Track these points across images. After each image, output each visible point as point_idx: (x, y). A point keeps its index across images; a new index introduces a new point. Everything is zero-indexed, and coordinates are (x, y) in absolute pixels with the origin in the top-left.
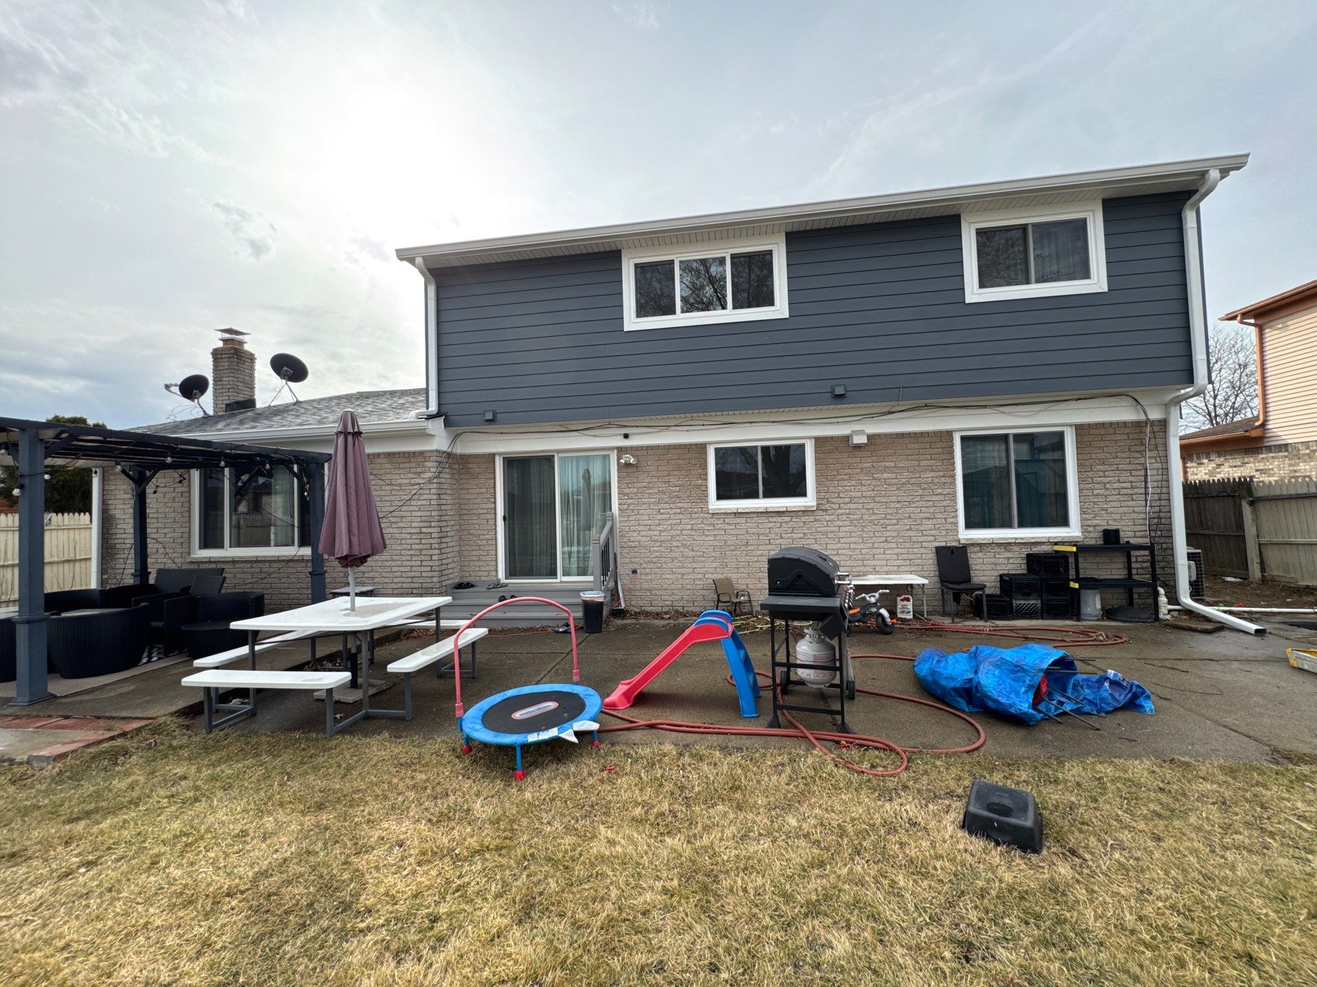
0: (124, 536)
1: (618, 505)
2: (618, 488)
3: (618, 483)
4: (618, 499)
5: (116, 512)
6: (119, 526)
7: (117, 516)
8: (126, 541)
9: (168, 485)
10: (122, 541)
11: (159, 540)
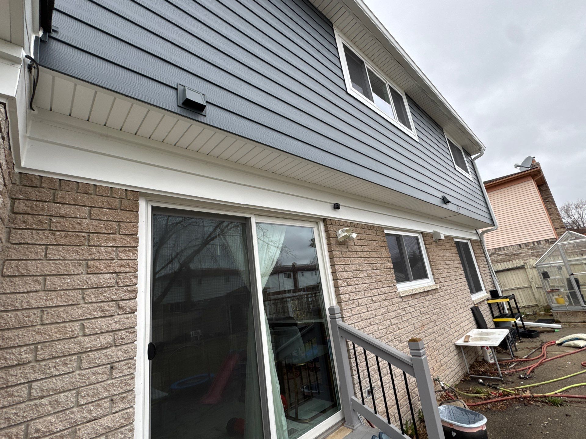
1: (338, 295)
2: (334, 273)
3: (333, 265)
4: (336, 287)
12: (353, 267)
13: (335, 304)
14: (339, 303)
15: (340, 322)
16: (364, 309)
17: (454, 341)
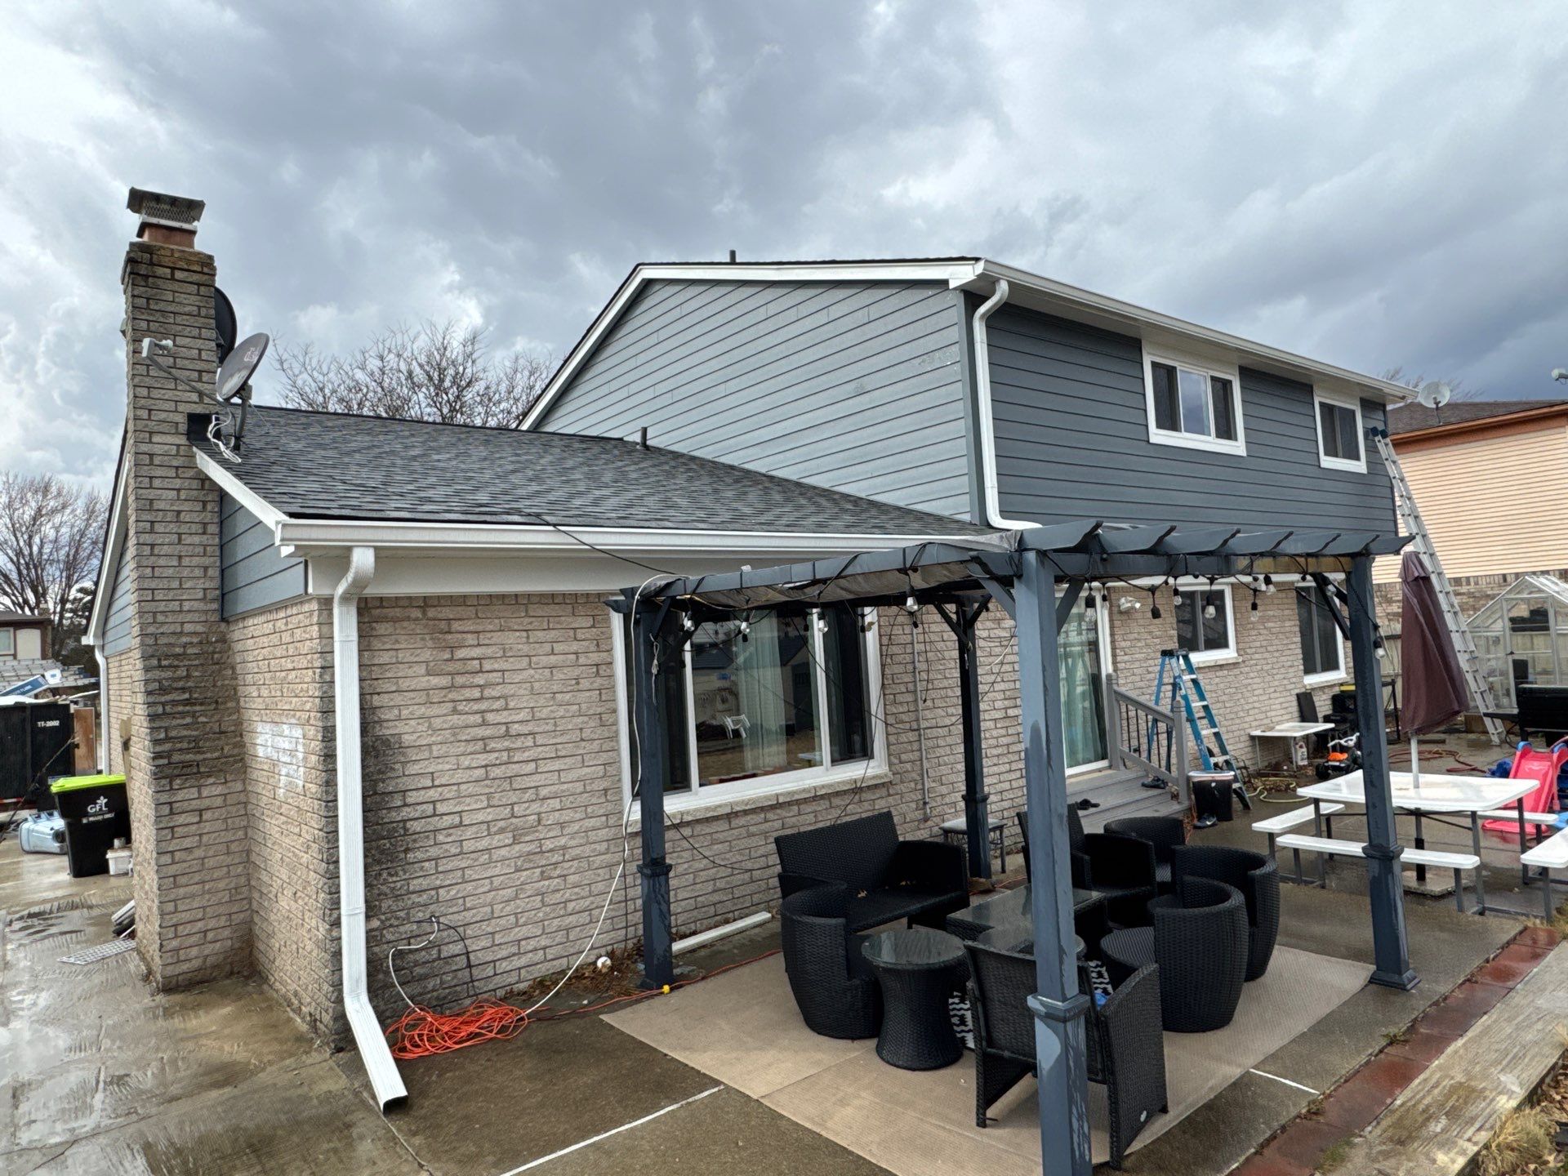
0: (433, 794)
1: (1115, 663)
2: (1113, 642)
3: (1112, 635)
4: (1114, 656)
5: (401, 728)
6: (412, 769)
7: (407, 739)
8: (441, 809)
9: (558, 648)
10: (429, 809)
11: (544, 792)
12: (1132, 636)
13: (1110, 670)
14: (1115, 670)
15: (1115, 687)
16: (1138, 678)
17: (1248, 731)
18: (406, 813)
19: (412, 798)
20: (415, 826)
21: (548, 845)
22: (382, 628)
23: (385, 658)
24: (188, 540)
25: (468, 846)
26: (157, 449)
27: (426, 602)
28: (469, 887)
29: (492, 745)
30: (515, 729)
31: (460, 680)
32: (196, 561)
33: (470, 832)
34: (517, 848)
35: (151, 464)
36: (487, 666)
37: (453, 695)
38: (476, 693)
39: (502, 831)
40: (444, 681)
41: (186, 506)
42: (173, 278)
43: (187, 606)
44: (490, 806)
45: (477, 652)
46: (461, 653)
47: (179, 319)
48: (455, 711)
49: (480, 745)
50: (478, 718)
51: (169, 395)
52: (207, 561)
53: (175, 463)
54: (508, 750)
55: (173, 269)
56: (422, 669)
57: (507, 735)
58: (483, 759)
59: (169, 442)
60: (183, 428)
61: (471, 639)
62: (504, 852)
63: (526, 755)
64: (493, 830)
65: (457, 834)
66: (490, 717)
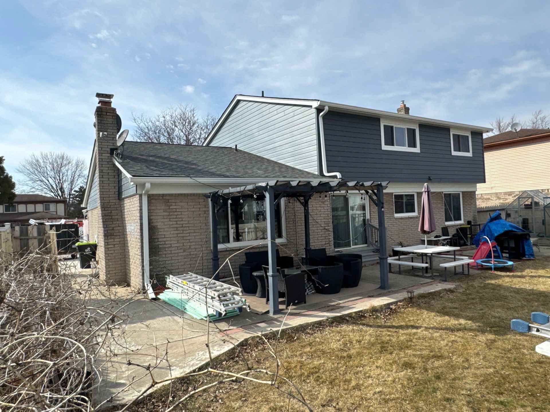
5: (157, 224)
6: (160, 233)
7: (159, 227)
8: (167, 243)
9: (195, 207)
10: (164, 243)
11: (191, 241)
18: (159, 243)
19: (160, 240)
20: (161, 246)
21: (192, 253)
22: (153, 201)
23: (154, 208)
24: (110, 179)
25: (173, 252)
26: (103, 157)
27: (163, 195)
28: (173, 261)
29: (178, 229)
30: (184, 225)
31: (171, 214)
32: (112, 185)
33: (173, 249)
34: (184, 253)
35: (102, 161)
36: (178, 210)
37: (169, 217)
38: (175, 217)
39: (181, 249)
40: (167, 214)
41: (110, 171)
42: (106, 115)
43: (110, 196)
44: (178, 243)
45: (175, 207)
46: (171, 207)
47: (108, 125)
48: (170, 221)
49: (175, 229)
50: (175, 223)
51: (106, 144)
52: (115, 185)
53: (108, 161)
54: (183, 230)
55: (107, 113)
56: (162, 211)
57: (182, 227)
58: (176, 232)
59: (106, 155)
60: (109, 152)
61: (174, 204)
62: (181, 254)
63: (187, 232)
64: (179, 248)
65: (170, 249)
66: (178, 223)
